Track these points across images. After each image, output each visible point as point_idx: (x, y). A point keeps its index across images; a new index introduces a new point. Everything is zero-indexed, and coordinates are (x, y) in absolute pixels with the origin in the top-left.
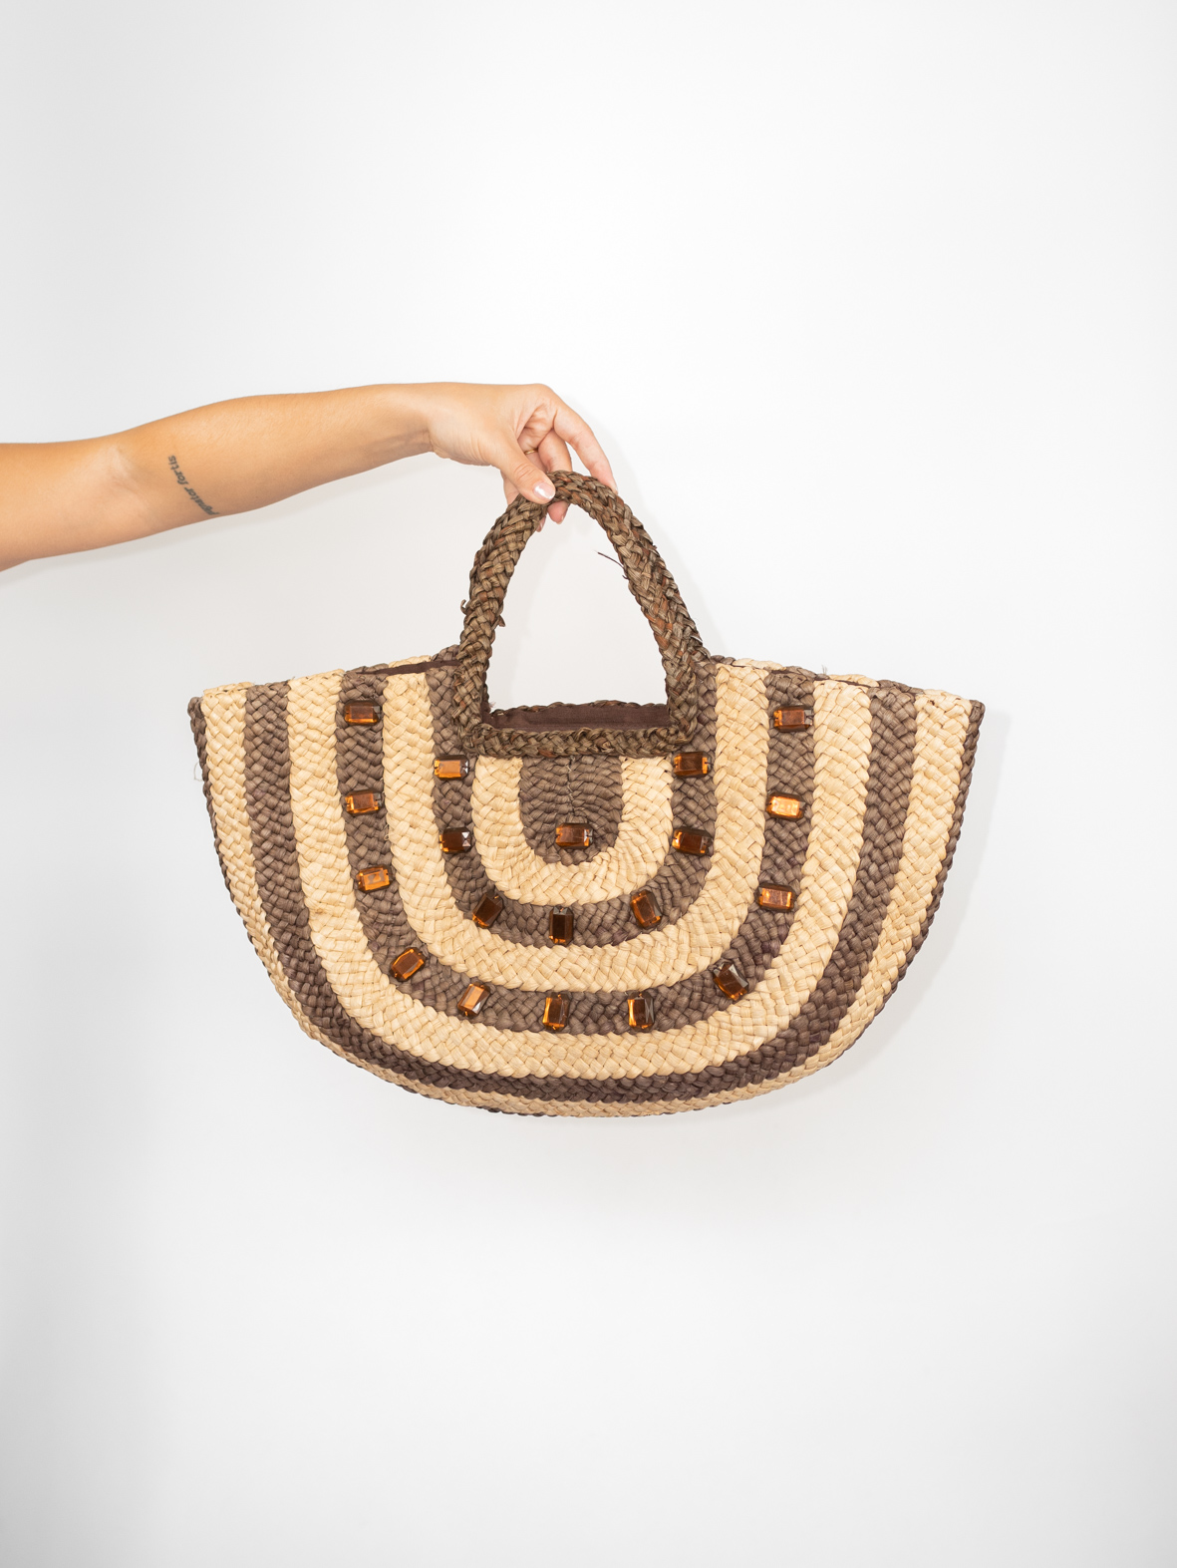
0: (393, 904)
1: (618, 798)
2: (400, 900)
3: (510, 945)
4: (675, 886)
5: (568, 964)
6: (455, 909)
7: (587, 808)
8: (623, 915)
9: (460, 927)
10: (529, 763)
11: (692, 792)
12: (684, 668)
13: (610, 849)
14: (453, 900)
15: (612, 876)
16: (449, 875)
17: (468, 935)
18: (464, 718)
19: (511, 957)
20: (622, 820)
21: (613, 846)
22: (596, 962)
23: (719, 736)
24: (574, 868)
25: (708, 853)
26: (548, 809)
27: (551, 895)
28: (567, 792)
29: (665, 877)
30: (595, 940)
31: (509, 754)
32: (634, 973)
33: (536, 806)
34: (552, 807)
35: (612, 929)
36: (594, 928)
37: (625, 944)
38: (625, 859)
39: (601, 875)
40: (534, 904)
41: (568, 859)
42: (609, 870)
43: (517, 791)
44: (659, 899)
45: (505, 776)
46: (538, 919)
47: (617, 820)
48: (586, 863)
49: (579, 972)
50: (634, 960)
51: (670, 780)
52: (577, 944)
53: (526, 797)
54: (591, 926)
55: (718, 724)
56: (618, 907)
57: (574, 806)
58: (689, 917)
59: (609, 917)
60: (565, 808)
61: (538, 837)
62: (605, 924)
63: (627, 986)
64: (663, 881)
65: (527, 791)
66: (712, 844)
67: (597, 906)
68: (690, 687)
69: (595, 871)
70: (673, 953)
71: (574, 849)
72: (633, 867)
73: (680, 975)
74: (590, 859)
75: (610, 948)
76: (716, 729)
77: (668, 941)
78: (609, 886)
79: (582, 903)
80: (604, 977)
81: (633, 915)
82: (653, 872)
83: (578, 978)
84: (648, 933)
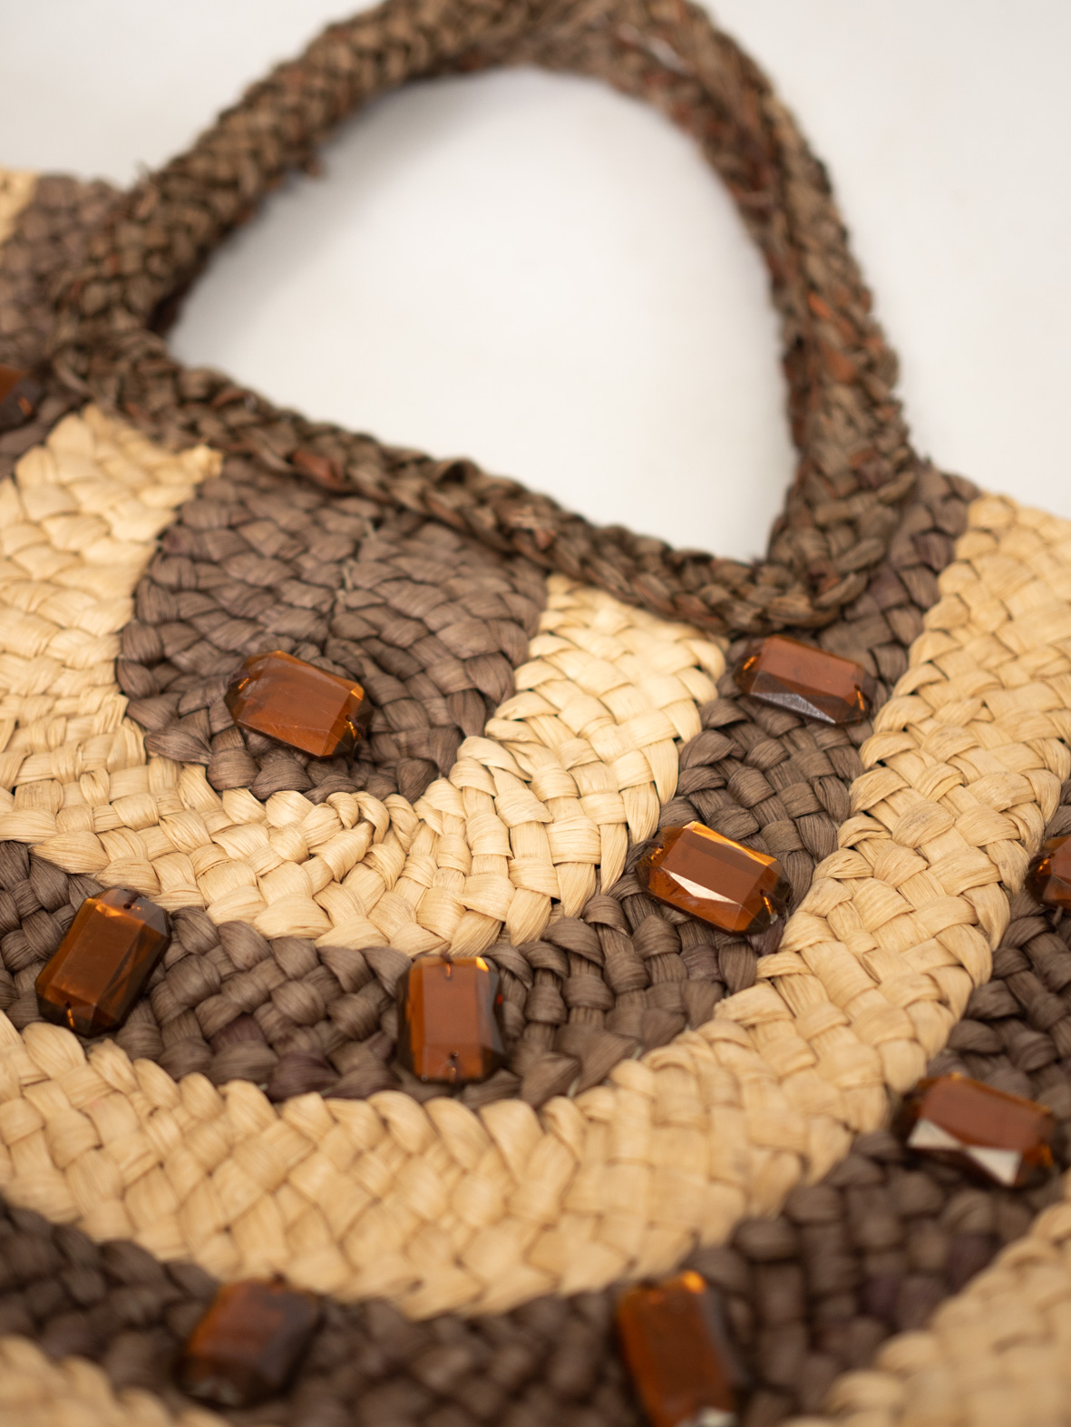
1: (501, 665)
4: (586, 992)
5: (53, 1102)
7: (374, 657)
8: (350, 1014)
11: (763, 754)
12: (884, 444)
13: (397, 801)
18: (94, 298)
20: (484, 735)
21: (413, 800)
22: (166, 1129)
23: (924, 648)
24: (241, 804)
25: (755, 940)
26: (236, 611)
27: (119, 849)
28: (334, 583)
29: (565, 953)
30: (200, 1055)
31: (192, 429)
32: (290, 1230)
33: (203, 584)
34: (253, 609)
35: (287, 1039)
36: (218, 1012)
37: (309, 1107)
38: (435, 853)
39: (332, 856)
40: (39, 851)
41: (231, 766)
42: (366, 858)
43: (166, 519)
44: (512, 1011)
45: (134, 476)
46: (29, 907)
47: (466, 728)
48: (295, 797)
49: (76, 1139)
50: (317, 1178)
51: (704, 689)
52: (126, 1048)
53: (186, 542)
54: (210, 1005)
55: (934, 618)
56: (345, 983)
57: (333, 631)
58: (601, 1101)
59: (297, 999)
60: (301, 624)
61: (163, 675)
62: (268, 1018)
63: (239, 1265)
64: (553, 962)
65: (197, 532)
66: (783, 920)
67: (270, 948)
68: (891, 491)
69: (315, 837)
70: (482, 1196)
71: (276, 744)
72: (455, 883)
73: (471, 1289)
74: (317, 793)
75: (246, 1098)
76: (919, 630)
77: (480, 1154)
78: (338, 901)
79: (219, 914)
80: (166, 1201)
81: (391, 1022)
82: (525, 919)
83: (61, 1168)
84: (421, 1102)
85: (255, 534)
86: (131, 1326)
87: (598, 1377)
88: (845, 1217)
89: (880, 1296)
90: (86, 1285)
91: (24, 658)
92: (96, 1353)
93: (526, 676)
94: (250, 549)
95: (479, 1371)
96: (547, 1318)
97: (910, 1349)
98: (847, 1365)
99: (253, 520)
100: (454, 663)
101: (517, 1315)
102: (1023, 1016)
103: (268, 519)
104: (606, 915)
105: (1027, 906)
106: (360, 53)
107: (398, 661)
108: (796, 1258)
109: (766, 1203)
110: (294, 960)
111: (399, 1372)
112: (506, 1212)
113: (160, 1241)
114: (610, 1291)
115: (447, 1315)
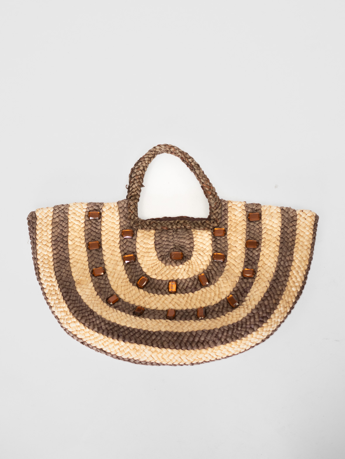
0: (105, 281)
1: (192, 243)
2: (108, 279)
3: (152, 294)
4: (213, 272)
5: (175, 300)
6: (129, 282)
7: (180, 247)
8: (195, 283)
9: (131, 289)
10: (157, 231)
11: (219, 242)
12: (217, 201)
13: (189, 260)
14: (128, 279)
15: (190, 270)
16: (126, 271)
17: (134, 292)
18: (132, 217)
19: (153, 299)
20: (194, 251)
21: (190, 260)
22: (186, 299)
23: (229, 224)
24: (176, 267)
25: (225, 261)
26: (166, 248)
27: (169, 276)
28: (173, 241)
29: (210, 270)
30: (185, 292)
31: (150, 228)
32: (199, 302)
33: (161, 246)
34: (167, 247)
35: (191, 287)
36: (185, 287)
37: (196, 292)
38: (195, 264)
39: (187, 269)
40: (162, 279)
41: (174, 264)
42: (189, 267)
43: (154, 241)
44: (208, 277)
45: (148, 237)
46: (164, 285)
47: (192, 251)
48: (181, 265)
49: (179, 303)
50: (199, 298)
51: (211, 237)
52: (178, 293)
53: (157, 243)
54: (184, 287)
55: (229, 220)
56: (194, 280)
57: (175, 246)
58: (219, 282)
59: (190, 284)
60: (172, 247)
61: (162, 257)
62: (189, 286)
63: (197, 307)
64: (209, 271)
65: (158, 241)
66: (226, 258)
67: (186, 280)
68: (220, 207)
69: (185, 268)
70: (213, 294)
71: (177, 260)
72: (198, 267)
73: (216, 302)
74: (183, 264)
75: (191, 294)
76: (228, 222)
77: (211, 290)
78: (190, 273)
79: (180, 279)
80: (189, 304)
81: (199, 282)
82: (205, 268)
83: (179, 305)
84: (205, 288)
85: (163, 239)
86: (192, 316)
87: (228, 305)
88: (241, 285)
89: (245, 290)
90: (187, 314)
91: (149, 261)
92: (191, 319)
93: (195, 243)
94: (164, 241)
95: (219, 308)
96: (222, 302)
97: (249, 294)
98: (245, 297)
99: (162, 237)
100: (188, 245)
101: (220, 302)
102: (249, 260)
103: (163, 237)
104: (211, 264)
105: (246, 249)
106: (141, 170)
107: (183, 246)
108: (239, 290)
109: (235, 286)
110: (188, 280)
111: (213, 311)
112: (215, 294)
113: (190, 308)
114: (226, 298)
115: (215, 304)
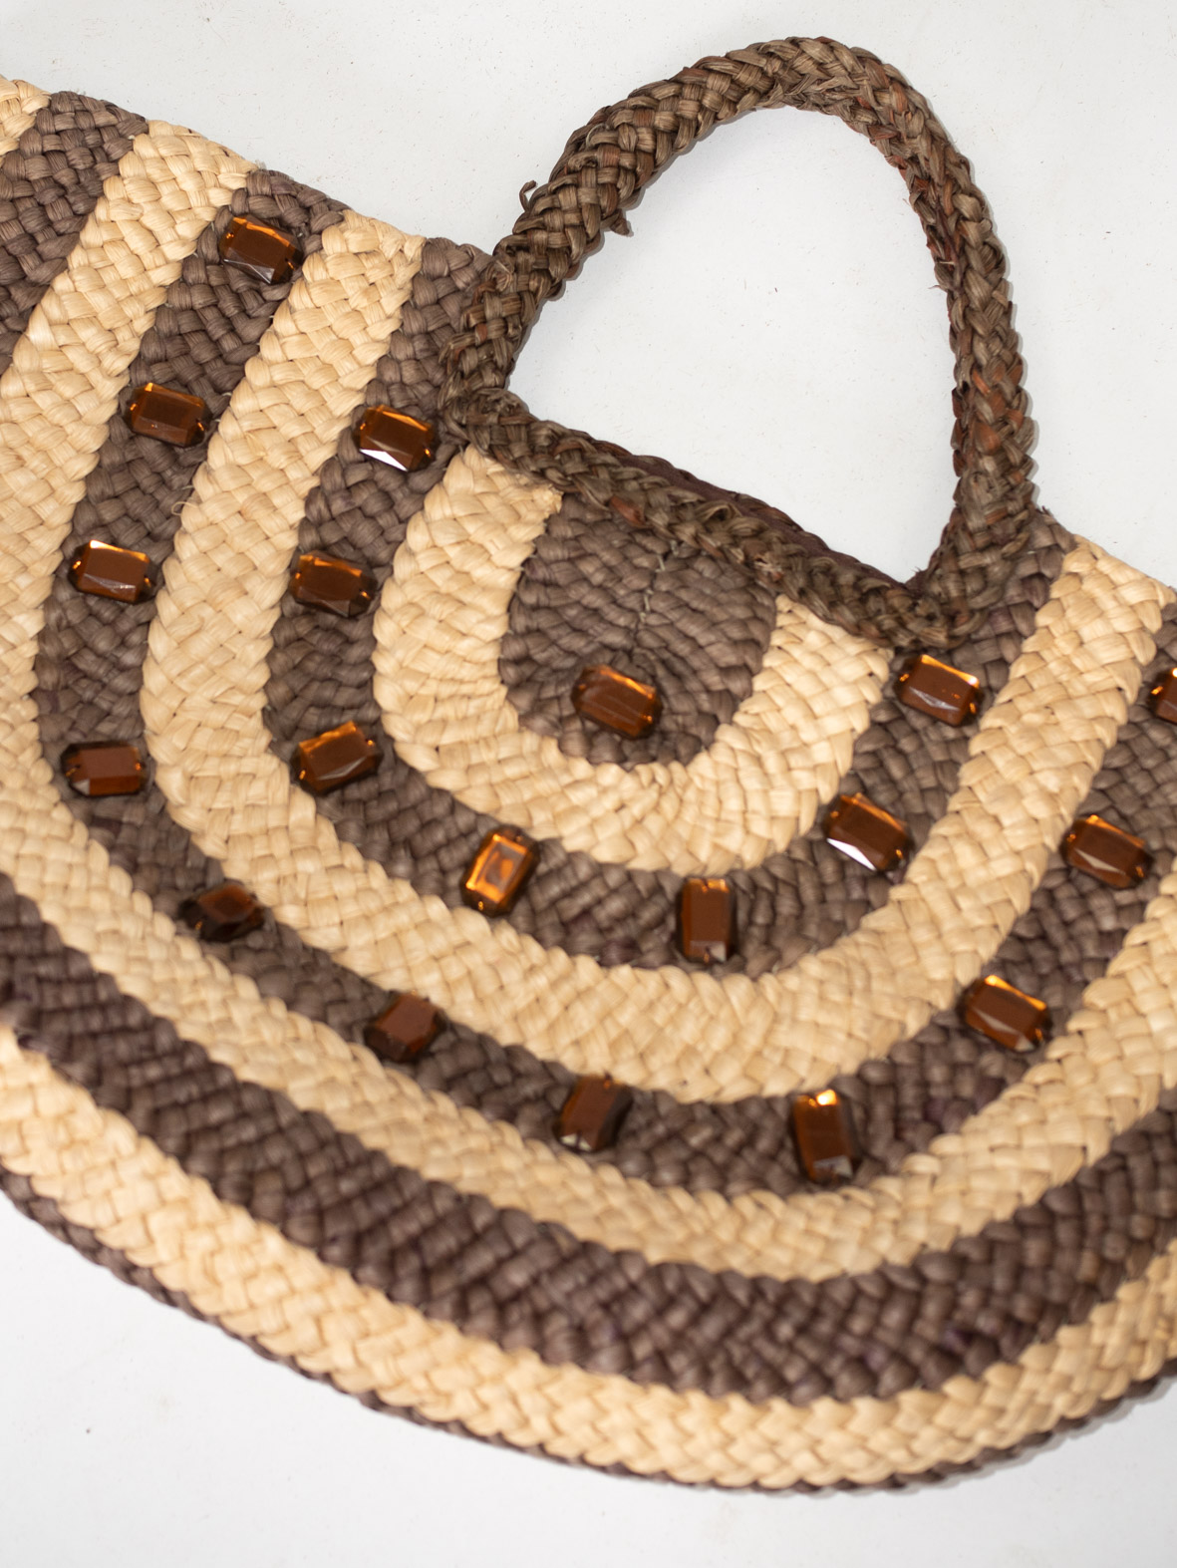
0: (123, 644)
1: (745, 675)
2: (144, 647)
3: (353, 858)
4: (786, 906)
5: (474, 960)
6: (256, 722)
7: (664, 662)
8: (648, 915)
9: (248, 765)
10: (573, 511)
11: (907, 745)
12: (1011, 507)
13: (676, 766)
14: (259, 702)
15: (654, 824)
16: (276, 646)
17: (256, 791)
18: (470, 361)
19: (344, 886)
20: (731, 723)
21: (685, 764)
22: (541, 981)
23: (1018, 670)
24: (582, 768)
25: (890, 875)
26: (577, 624)
27: (507, 799)
28: (637, 607)
29: (775, 879)
30: (559, 936)
31: (541, 474)
32: (614, 1046)
33: (554, 603)
34: (588, 623)
35: (610, 929)
36: (573, 907)
37: (624, 972)
38: (701, 804)
39: (636, 810)
40: (458, 797)
41: (575, 745)
42: (656, 808)
43: (526, 553)
44: (742, 916)
45: (502, 514)
46: (454, 834)
47: (722, 717)
48: (614, 769)
49: (489, 987)
50: (626, 1017)
51: (873, 696)
52: (516, 927)
53: (541, 573)
54: (565, 903)
55: (1029, 645)
56: (644, 893)
57: (638, 642)
58: (792, 981)
59: (615, 905)
60: (616, 639)
61: (527, 670)
62: (602, 915)
63: (584, 1065)
64: (768, 885)
65: (547, 564)
66: (908, 862)
67: (600, 870)
68: (1010, 548)
69: (626, 796)
70: (719, 1037)
71: (603, 727)
72: (710, 827)
73: (715, 1088)
74: (628, 765)
75: (587, 966)
76: (1019, 654)
77: (721, 1006)
78: (642, 844)
79: (571, 845)
80: (541, 1024)
81: (671, 923)
82: (751, 857)
83: (480, 1000)
84: (687, 973)
85: (588, 568)
86: (527, 1101)
87: (781, 1145)
88: (921, 1064)
89: (937, 1109)
90: (501, 1076)
91: (439, 652)
92: (510, 1116)
93: (760, 683)
94: (585, 579)
95: (718, 1139)
96: (754, 1111)
97: (947, 1144)
98: (912, 1150)
99: (585, 556)
100: (714, 672)
101: (739, 1106)
102: (1043, 937)
103: (594, 555)
104: (799, 854)
105: (1058, 864)
107: (679, 667)
108: (893, 1085)
109: (878, 1052)
110: (613, 879)
111: (675, 1136)
112: (736, 1039)
113: (539, 1049)
114: (790, 1097)
115: (701, 1103)
